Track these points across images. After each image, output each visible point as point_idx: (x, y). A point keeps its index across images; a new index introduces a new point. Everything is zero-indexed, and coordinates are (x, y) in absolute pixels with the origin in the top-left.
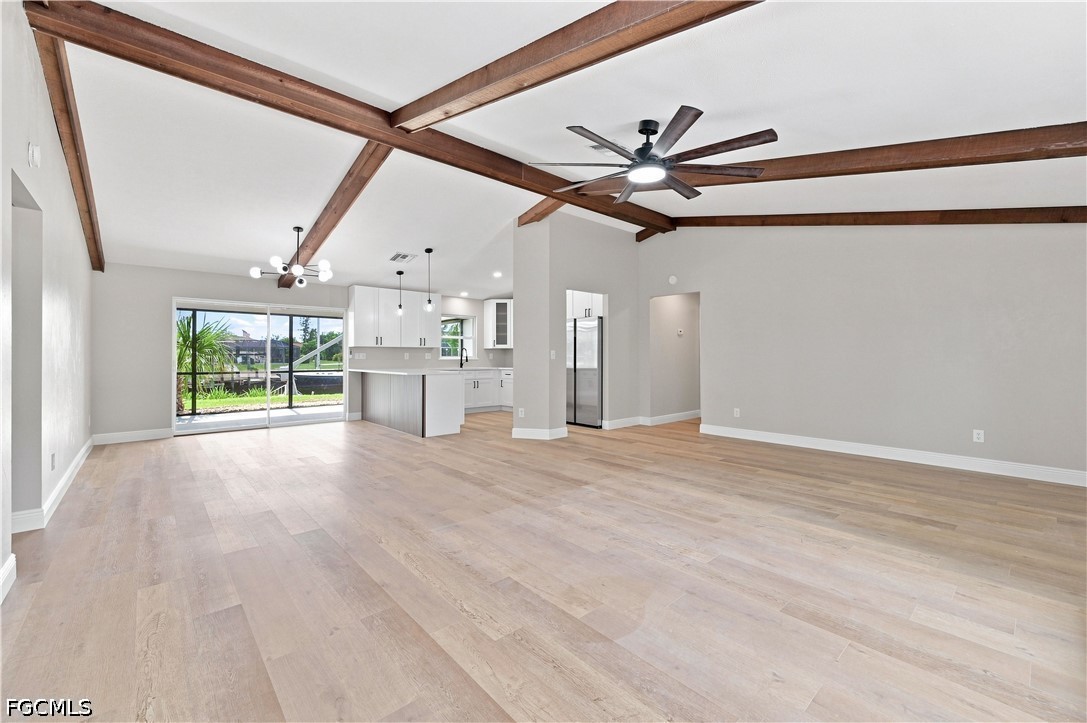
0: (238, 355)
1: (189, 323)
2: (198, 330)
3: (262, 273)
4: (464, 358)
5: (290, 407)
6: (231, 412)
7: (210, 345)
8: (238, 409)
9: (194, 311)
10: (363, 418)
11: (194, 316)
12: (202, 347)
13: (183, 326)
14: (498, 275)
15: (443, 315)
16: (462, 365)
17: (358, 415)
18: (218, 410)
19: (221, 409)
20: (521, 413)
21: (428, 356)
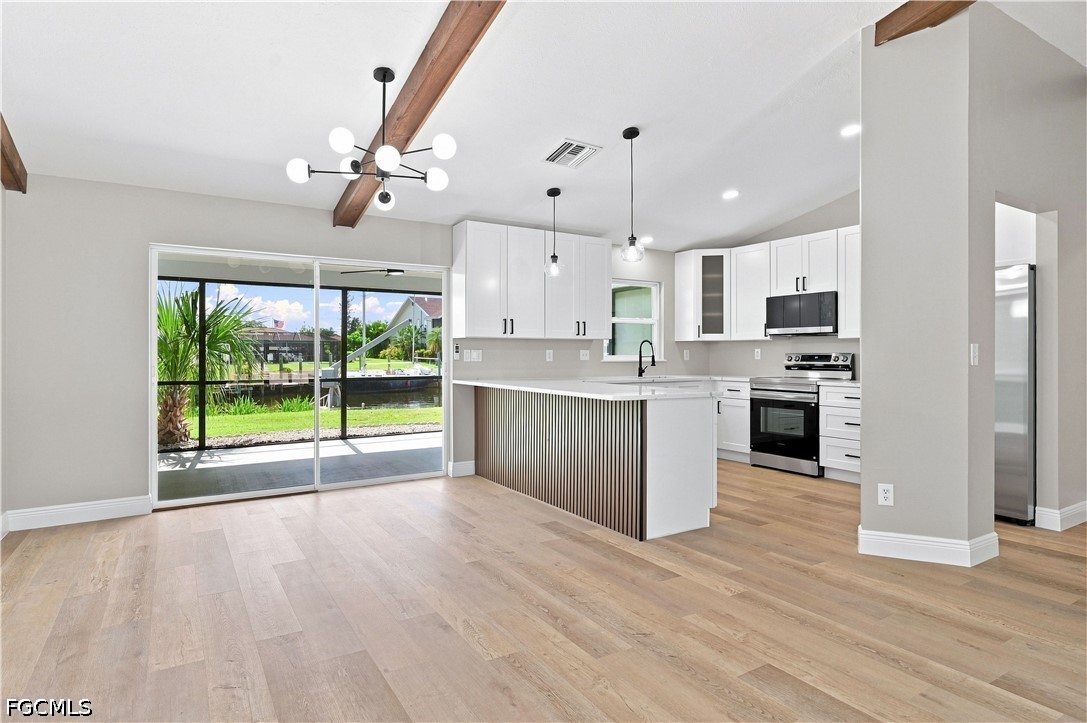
0: (267, 351)
1: (194, 302)
2: (208, 312)
3: (311, 172)
4: (647, 360)
5: (344, 437)
6: (257, 444)
7: (227, 338)
8: (265, 439)
9: (202, 282)
10: (478, 472)
11: (202, 291)
12: (214, 340)
13: (186, 305)
14: (730, 195)
15: (615, 279)
16: (641, 372)
17: (469, 466)
18: (238, 441)
19: (243, 439)
20: (884, 494)
21: (585, 355)
